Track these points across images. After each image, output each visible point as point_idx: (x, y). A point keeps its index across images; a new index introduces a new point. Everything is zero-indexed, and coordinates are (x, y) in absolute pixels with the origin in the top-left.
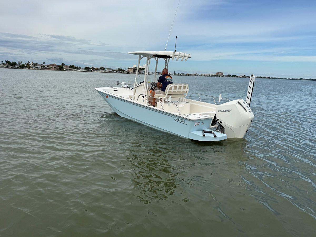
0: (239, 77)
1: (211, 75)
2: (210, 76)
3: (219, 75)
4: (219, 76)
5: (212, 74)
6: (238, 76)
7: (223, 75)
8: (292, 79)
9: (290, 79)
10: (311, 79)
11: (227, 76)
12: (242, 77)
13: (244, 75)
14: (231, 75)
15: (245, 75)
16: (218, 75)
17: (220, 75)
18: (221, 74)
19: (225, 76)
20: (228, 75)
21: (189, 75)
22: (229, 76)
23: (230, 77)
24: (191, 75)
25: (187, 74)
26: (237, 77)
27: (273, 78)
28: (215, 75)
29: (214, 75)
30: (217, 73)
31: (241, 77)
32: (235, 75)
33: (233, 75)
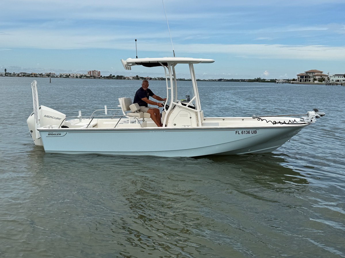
0: (129, 79)
1: (79, 76)
2: (77, 77)
3: (94, 76)
4: (95, 77)
5: (82, 74)
6: (125, 76)
7: (101, 76)
8: (207, 81)
9: (205, 81)
10: (234, 79)
11: (108, 78)
12: (133, 78)
13: (136, 76)
14: (114, 76)
15: (137, 76)
16: (91, 76)
17: (96, 75)
18: (97, 74)
19: (104, 77)
20: (109, 75)
21: (35, 76)
22: (110, 77)
23: (113, 79)
24: (41, 75)
25: (32, 74)
26: (125, 78)
28: (86, 76)
29: (84, 76)
30: (90, 72)
31: (131, 78)
32: (122, 76)
33: (118, 76)
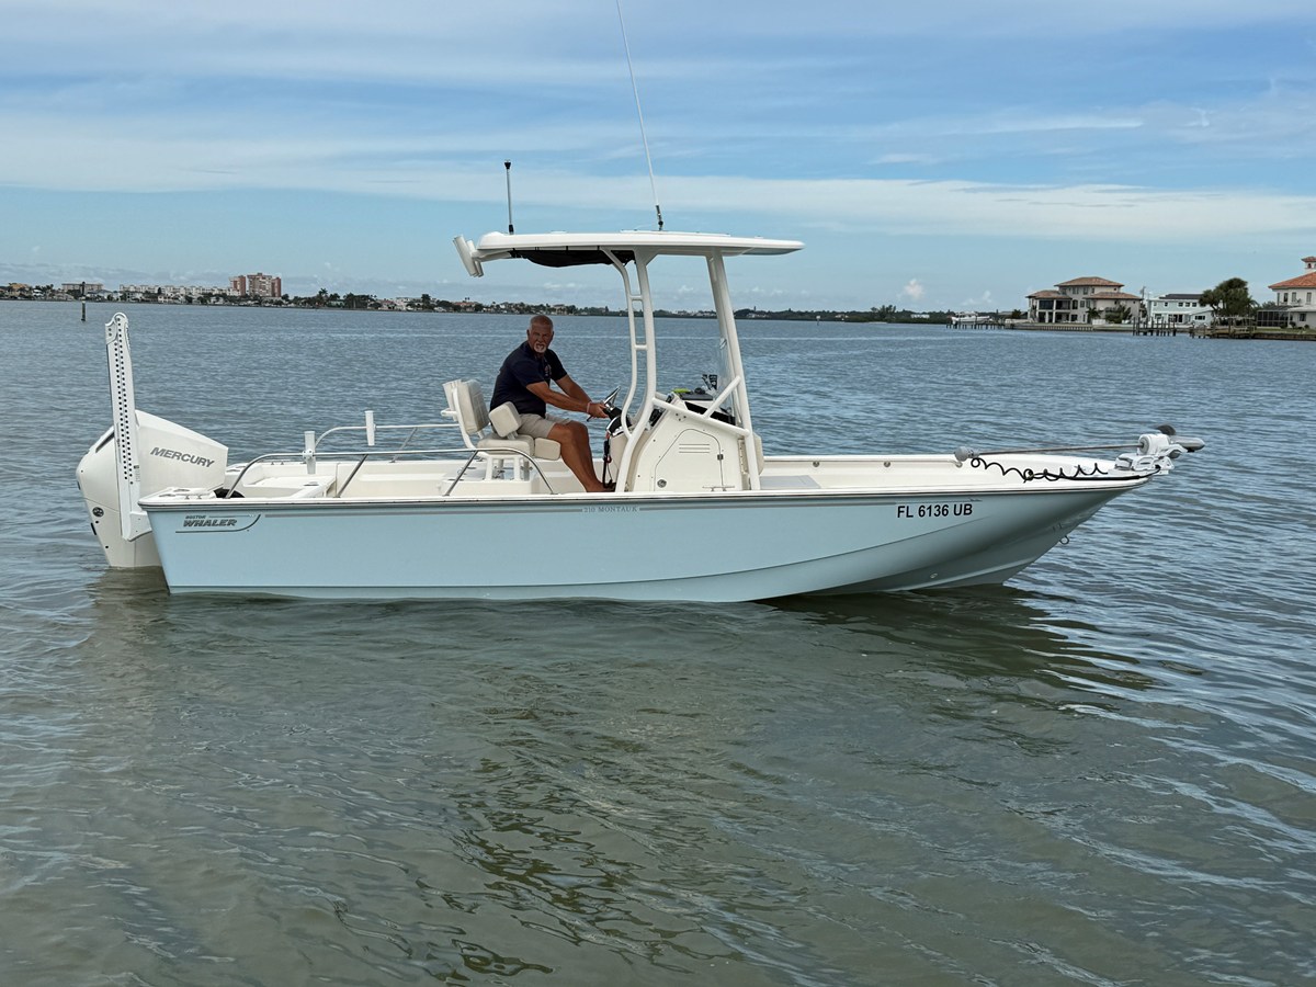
0: (392, 307)
1: (195, 294)
2: (189, 300)
3: (255, 295)
4: (259, 301)
5: (208, 286)
6: (380, 298)
7: (286, 297)
8: (695, 316)
9: (688, 316)
10: (795, 310)
11: (311, 303)
12: (411, 304)
13: (420, 297)
14: (335, 297)
15: (426, 297)
16: (245, 297)
17: (266, 293)
18: (268, 287)
19: (297, 300)
20: (314, 294)
21: (26, 294)
22: (322, 301)
23: (330, 306)
24: (48, 292)
25: (10, 289)
26: (377, 306)
27: (594, 312)
28: (224, 296)
29: (218, 297)
30: (242, 278)
31: (402, 305)
32: (367, 297)
33: (351, 295)
